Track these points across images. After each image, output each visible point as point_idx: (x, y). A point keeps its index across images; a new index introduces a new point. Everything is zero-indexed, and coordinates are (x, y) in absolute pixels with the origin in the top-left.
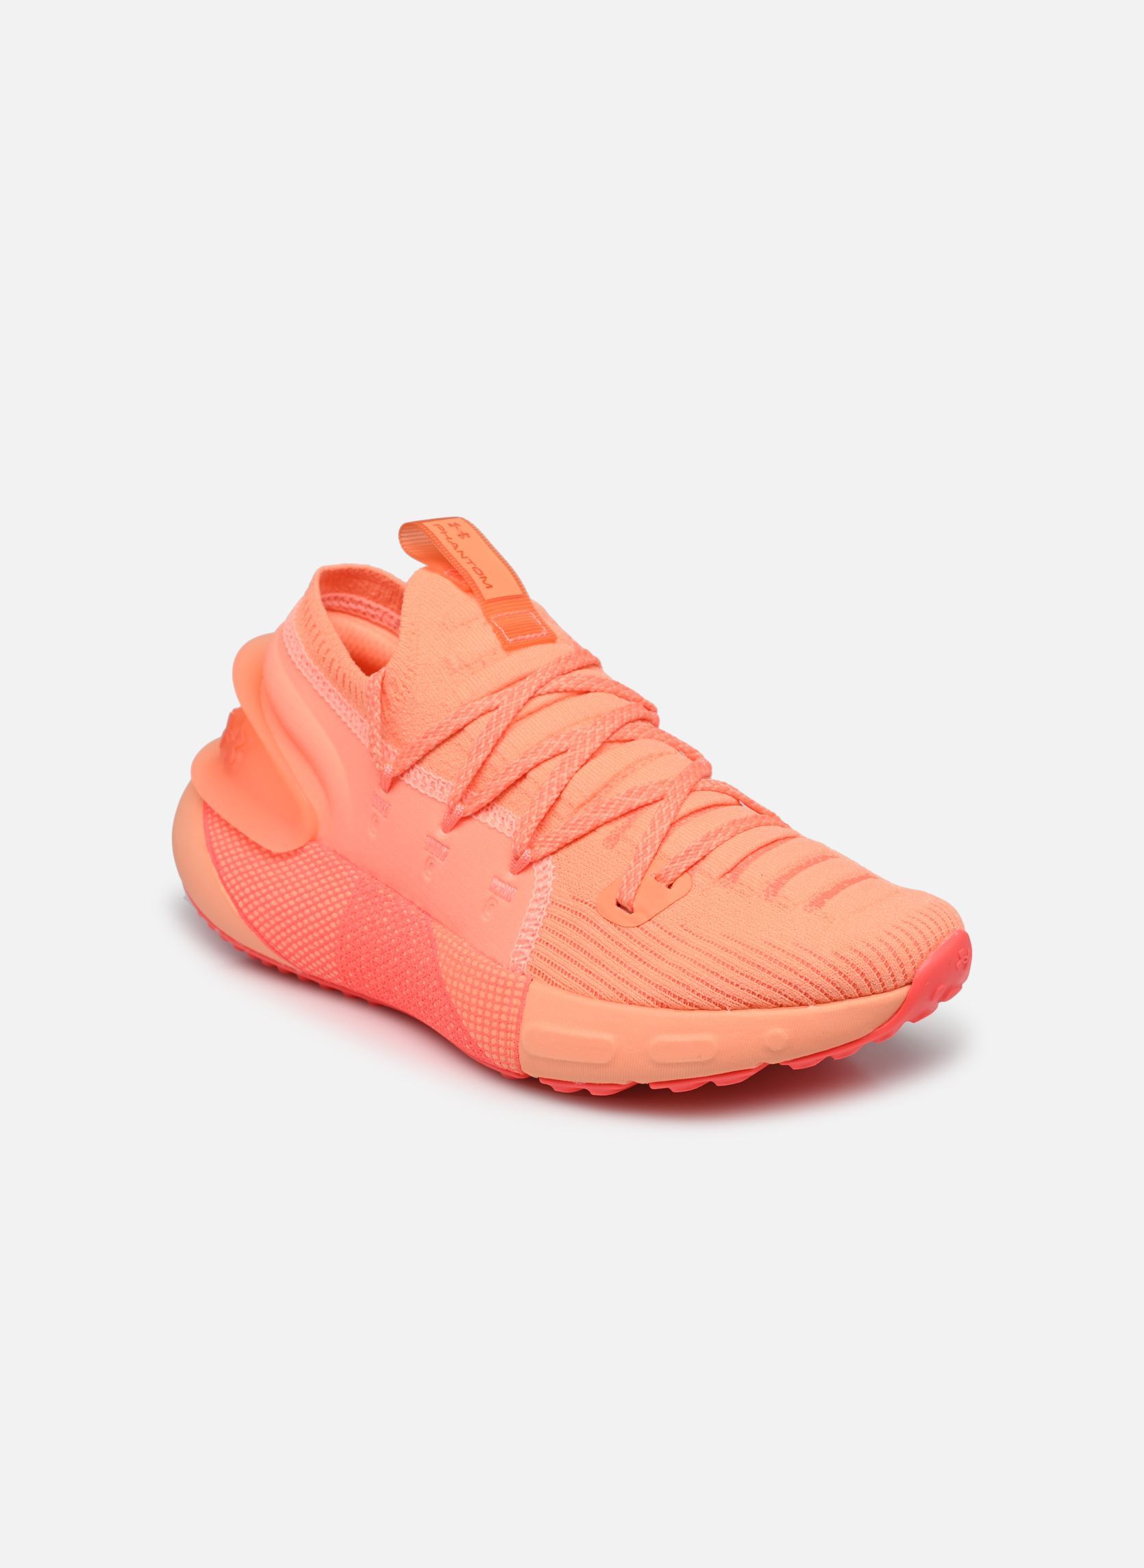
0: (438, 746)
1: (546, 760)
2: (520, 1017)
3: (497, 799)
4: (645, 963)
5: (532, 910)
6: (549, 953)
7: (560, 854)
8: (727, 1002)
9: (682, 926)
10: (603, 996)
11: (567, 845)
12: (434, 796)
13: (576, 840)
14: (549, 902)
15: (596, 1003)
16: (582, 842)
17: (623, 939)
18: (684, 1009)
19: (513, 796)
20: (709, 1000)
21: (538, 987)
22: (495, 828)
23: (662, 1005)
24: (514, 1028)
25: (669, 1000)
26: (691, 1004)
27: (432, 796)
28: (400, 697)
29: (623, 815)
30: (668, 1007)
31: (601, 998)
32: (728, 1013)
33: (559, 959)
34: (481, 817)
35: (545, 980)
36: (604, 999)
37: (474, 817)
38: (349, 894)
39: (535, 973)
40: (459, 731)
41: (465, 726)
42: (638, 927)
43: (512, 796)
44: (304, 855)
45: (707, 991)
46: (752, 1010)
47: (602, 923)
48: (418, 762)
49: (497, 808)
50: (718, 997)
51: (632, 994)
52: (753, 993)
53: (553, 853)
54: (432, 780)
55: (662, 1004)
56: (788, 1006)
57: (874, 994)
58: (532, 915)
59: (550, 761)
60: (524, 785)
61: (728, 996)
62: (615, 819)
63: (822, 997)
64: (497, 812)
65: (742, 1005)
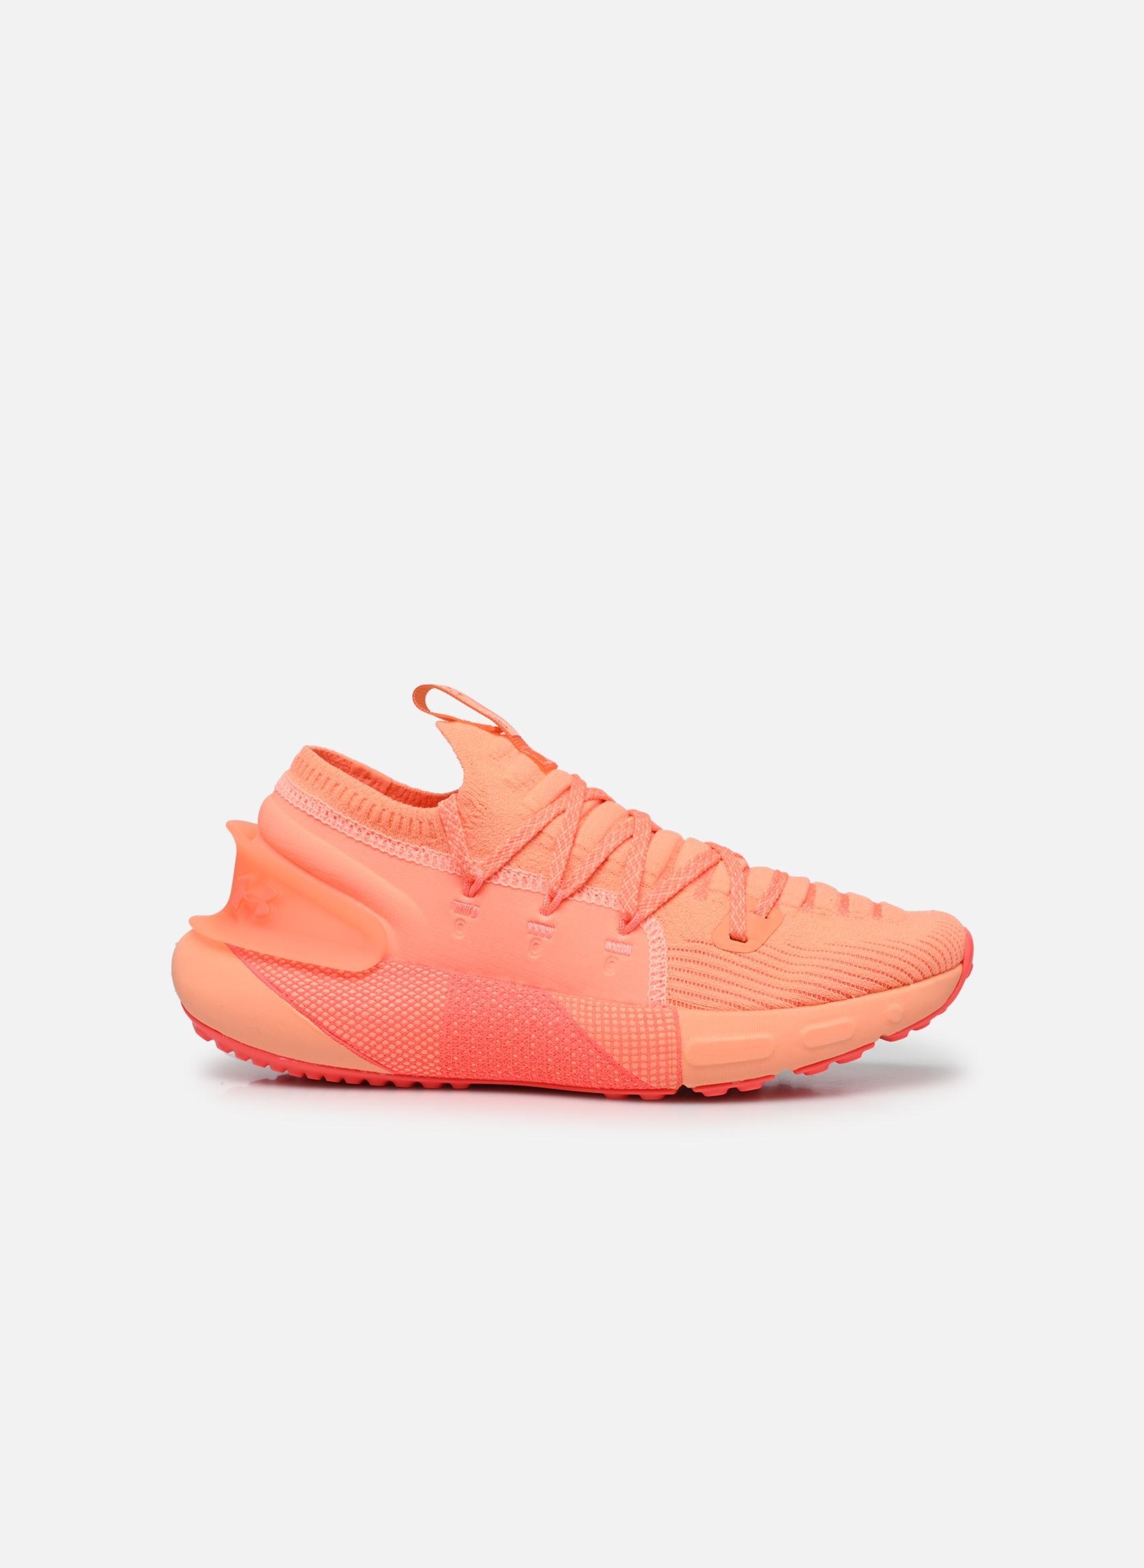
0: (524, 847)
1: (620, 845)
2: (678, 1038)
3: (588, 881)
4: (771, 976)
5: (654, 957)
6: (681, 986)
7: (659, 913)
8: (853, 991)
9: (789, 945)
10: (747, 1007)
11: (664, 904)
12: (527, 888)
13: (669, 900)
14: (667, 949)
15: (740, 1013)
16: (676, 900)
17: (745, 962)
18: (818, 1004)
19: (602, 876)
20: (838, 992)
21: (683, 1013)
22: (593, 903)
23: (799, 1005)
24: (675, 1048)
25: (805, 999)
26: (823, 998)
27: (525, 889)
28: (478, 814)
29: (699, 876)
30: (804, 1005)
31: (744, 1009)
32: (855, 1000)
33: (692, 989)
34: (576, 897)
35: (686, 1007)
36: (748, 1010)
37: (571, 899)
38: (445, 990)
39: (674, 1004)
40: (540, 832)
41: (544, 827)
42: (755, 951)
43: (599, 877)
44: (381, 971)
45: (836, 985)
46: (871, 995)
47: (723, 954)
48: (507, 864)
49: (588, 889)
50: (844, 988)
51: (772, 1001)
52: (872, 980)
53: (654, 912)
54: (522, 875)
55: (799, 1003)
56: (895, 987)
57: (926, 978)
58: (657, 961)
59: (624, 845)
60: (608, 866)
61: (853, 986)
62: (695, 879)
63: (896, 983)
64: (589, 891)
65: (864, 992)
